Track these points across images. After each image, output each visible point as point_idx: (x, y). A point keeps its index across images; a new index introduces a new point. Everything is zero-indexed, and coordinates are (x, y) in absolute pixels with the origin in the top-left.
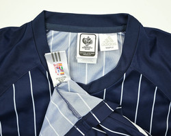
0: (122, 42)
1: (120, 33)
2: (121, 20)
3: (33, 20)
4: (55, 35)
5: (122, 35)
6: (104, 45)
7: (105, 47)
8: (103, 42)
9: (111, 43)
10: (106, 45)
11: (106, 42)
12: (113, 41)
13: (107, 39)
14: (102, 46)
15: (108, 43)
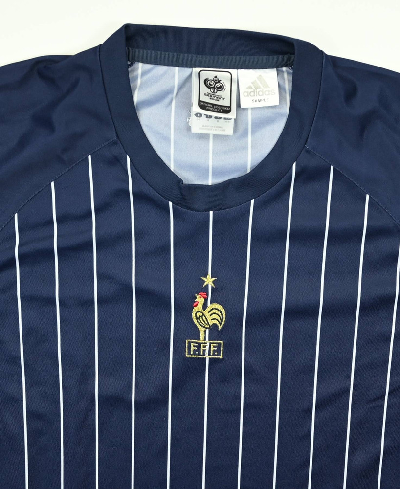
0: (288, 86)
1: (284, 69)
3: (102, 42)
4: (144, 74)
5: (288, 73)
6: (249, 94)
7: (250, 98)
8: (247, 88)
9: (265, 90)
10: (252, 94)
11: (252, 89)
12: (269, 87)
13: (255, 81)
14: (245, 96)
15: (258, 90)
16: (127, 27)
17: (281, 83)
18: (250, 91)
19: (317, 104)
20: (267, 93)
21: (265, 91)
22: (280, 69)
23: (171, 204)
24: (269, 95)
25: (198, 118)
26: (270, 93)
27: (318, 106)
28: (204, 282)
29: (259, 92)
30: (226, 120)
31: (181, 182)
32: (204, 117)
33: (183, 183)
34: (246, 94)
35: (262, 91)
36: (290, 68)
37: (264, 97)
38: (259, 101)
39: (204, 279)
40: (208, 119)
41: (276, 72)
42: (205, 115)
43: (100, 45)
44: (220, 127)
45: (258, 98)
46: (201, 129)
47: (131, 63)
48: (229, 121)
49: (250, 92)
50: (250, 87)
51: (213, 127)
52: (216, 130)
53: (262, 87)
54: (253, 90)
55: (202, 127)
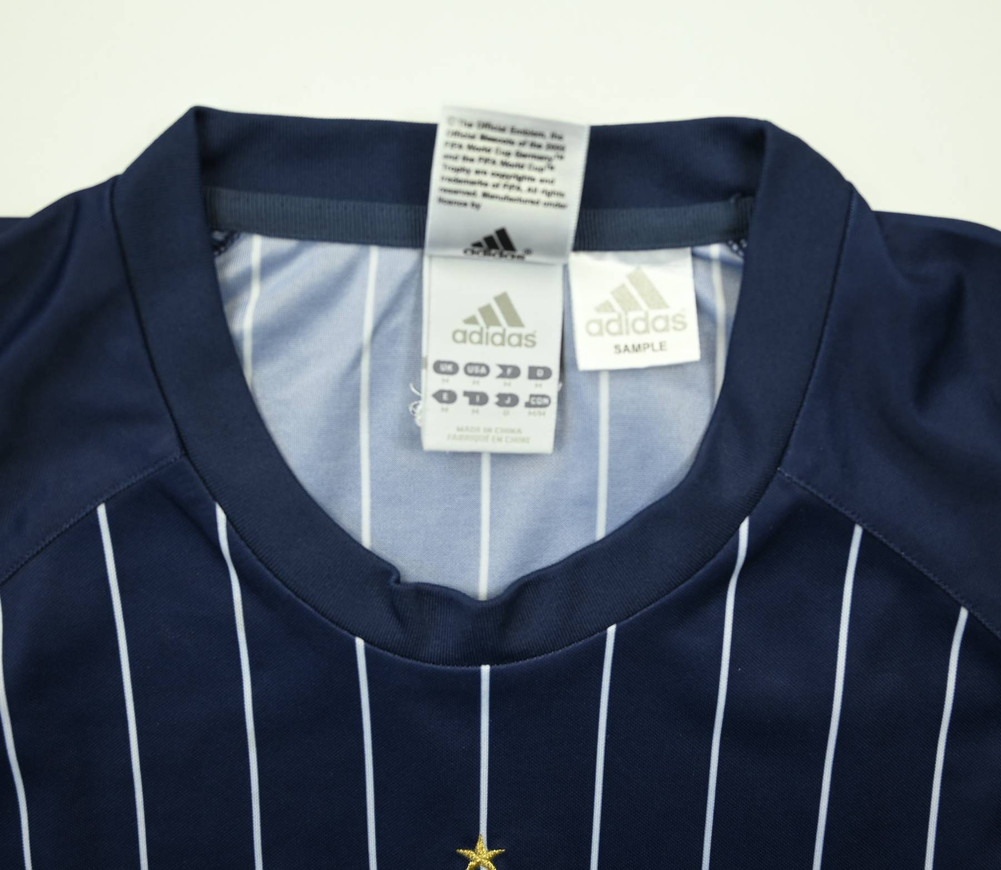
0: (722, 307)
1: (715, 250)
2: (722, 165)
3: (120, 168)
4: (270, 266)
5: (725, 264)
6: (603, 329)
7: (610, 341)
8: (598, 309)
9: (653, 314)
10: (614, 327)
11: (613, 311)
12: (667, 307)
13: (623, 286)
14: (590, 334)
15: (632, 315)
16: (199, 117)
17: (706, 295)
18: (605, 317)
19: (820, 341)
20: (660, 324)
21: (656, 319)
22: (701, 250)
23: (360, 643)
24: (665, 329)
25: (445, 406)
26: (671, 324)
27: (823, 346)
28: (466, 860)
29: (635, 321)
30: (532, 410)
31: (394, 577)
32: (463, 401)
33: (398, 581)
34: (594, 328)
35: (645, 319)
36: (735, 247)
37: (652, 338)
38: (637, 349)
39: (467, 852)
40: (476, 407)
41: (689, 260)
42: (466, 394)
43: (114, 181)
44: (513, 431)
45: (632, 339)
46: (455, 437)
47: (227, 238)
48: (542, 410)
49: (609, 322)
50: (606, 307)
51: (490, 430)
52: (500, 440)
53: (644, 306)
54: (614, 316)
55: (458, 434)
